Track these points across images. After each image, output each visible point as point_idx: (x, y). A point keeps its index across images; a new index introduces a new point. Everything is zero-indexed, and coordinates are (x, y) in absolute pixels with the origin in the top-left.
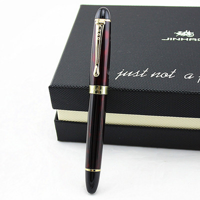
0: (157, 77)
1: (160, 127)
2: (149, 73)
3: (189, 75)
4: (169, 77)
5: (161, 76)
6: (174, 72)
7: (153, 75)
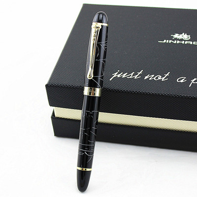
0: (150, 79)
1: (152, 128)
2: (143, 75)
3: (182, 79)
4: (162, 80)
5: (155, 78)
6: (167, 75)
7: (146, 77)
